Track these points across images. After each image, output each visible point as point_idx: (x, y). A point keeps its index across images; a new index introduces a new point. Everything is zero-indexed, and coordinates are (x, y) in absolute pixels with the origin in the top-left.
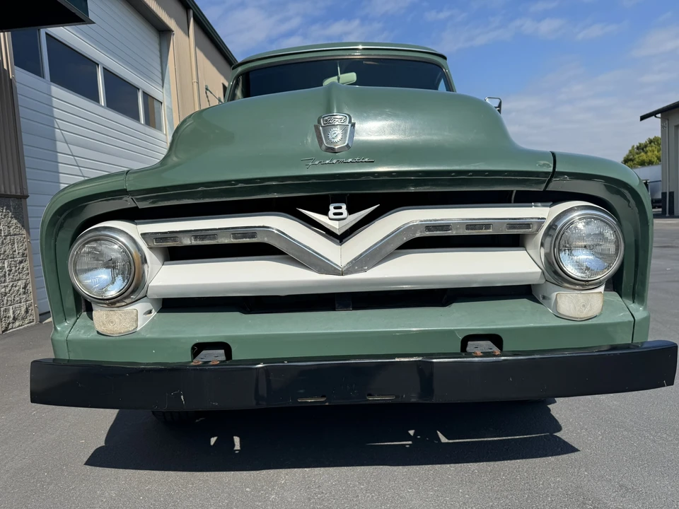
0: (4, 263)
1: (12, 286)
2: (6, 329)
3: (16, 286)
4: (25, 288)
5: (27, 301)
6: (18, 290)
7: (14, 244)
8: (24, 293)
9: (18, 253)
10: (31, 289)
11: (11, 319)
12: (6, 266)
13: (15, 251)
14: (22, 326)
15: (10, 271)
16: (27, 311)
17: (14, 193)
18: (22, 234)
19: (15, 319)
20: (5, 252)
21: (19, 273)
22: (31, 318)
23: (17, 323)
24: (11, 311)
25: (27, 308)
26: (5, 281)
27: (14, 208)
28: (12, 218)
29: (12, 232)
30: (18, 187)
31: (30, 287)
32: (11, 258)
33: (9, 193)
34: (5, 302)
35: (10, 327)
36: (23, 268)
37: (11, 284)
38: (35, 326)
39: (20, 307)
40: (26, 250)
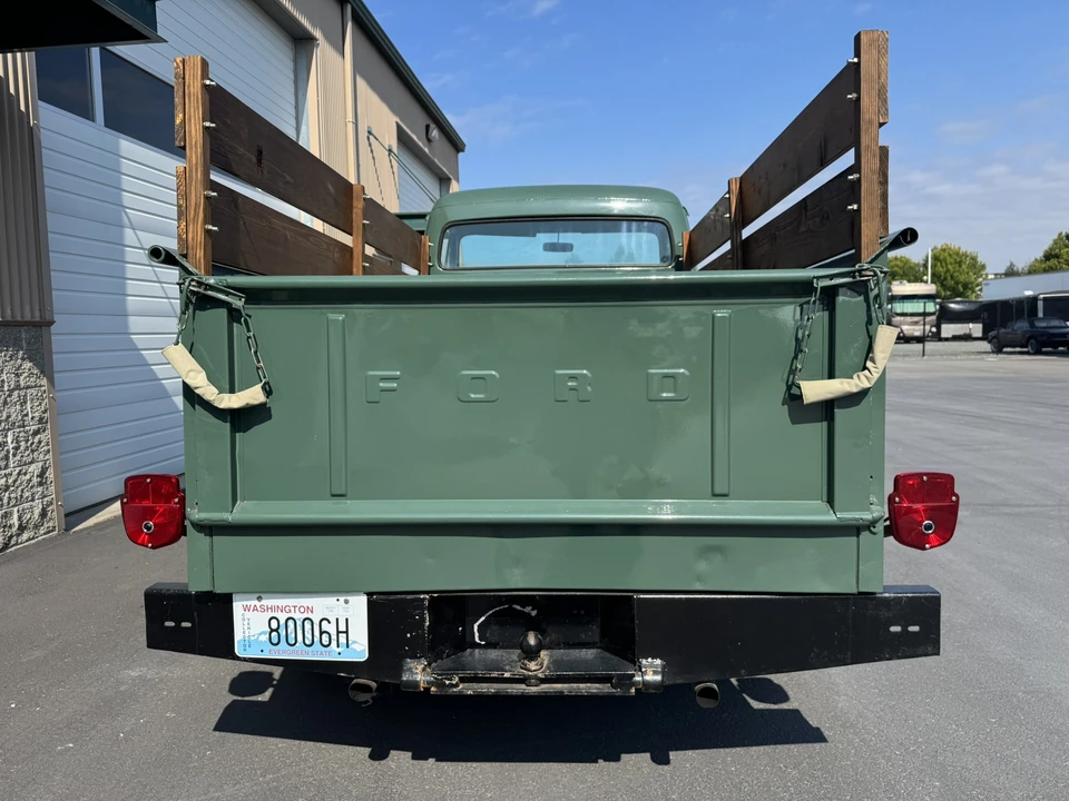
0: (6, 436)
1: (19, 474)
2: (6, 546)
3: (25, 474)
4: (42, 474)
5: (45, 497)
6: (30, 480)
7: (25, 402)
8: (40, 484)
9: (32, 418)
10: (52, 476)
11: (14, 529)
12: (10, 441)
13: (27, 415)
14: (33, 538)
15: (17, 448)
16: (44, 514)
17: (28, 317)
18: (41, 386)
19: (22, 528)
20: (9, 417)
21: (33, 451)
22: (51, 524)
23: (25, 536)
24: (16, 516)
25: (43, 509)
26: (6, 467)
27: (29, 343)
28: (23, 359)
29: (22, 383)
30: (37, 308)
31: (50, 474)
32: (19, 427)
33: (19, 319)
34: (5, 501)
35: (12, 543)
36: (40, 442)
37: (18, 470)
38: (56, 536)
39: (32, 507)
40: (45, 411)
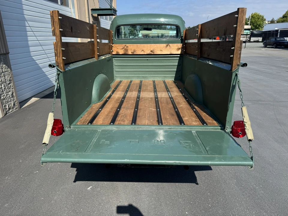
0: (2, 86)
1: (6, 95)
2: (6, 114)
3: (8, 95)
4: (12, 95)
5: (14, 100)
6: (9, 96)
7: (5, 76)
8: (12, 97)
9: (8, 80)
10: (15, 95)
11: (8, 109)
12: (3, 87)
13: (6, 79)
14: (13, 111)
15: (5, 88)
16: (14, 105)
17: (2, 52)
18: (8, 71)
19: (9, 109)
20: (2, 80)
21: (9, 89)
22: (16, 107)
23: (10, 111)
24: (7, 106)
25: (14, 103)
26: (3, 94)
27: (4, 60)
28: (3, 64)
29: (4, 71)
30: (4, 49)
31: (14, 94)
32: (5, 83)
34: (4, 102)
36: (10, 86)
37: (6, 94)
38: (18, 110)
39: (11, 103)
40: (11, 78)
